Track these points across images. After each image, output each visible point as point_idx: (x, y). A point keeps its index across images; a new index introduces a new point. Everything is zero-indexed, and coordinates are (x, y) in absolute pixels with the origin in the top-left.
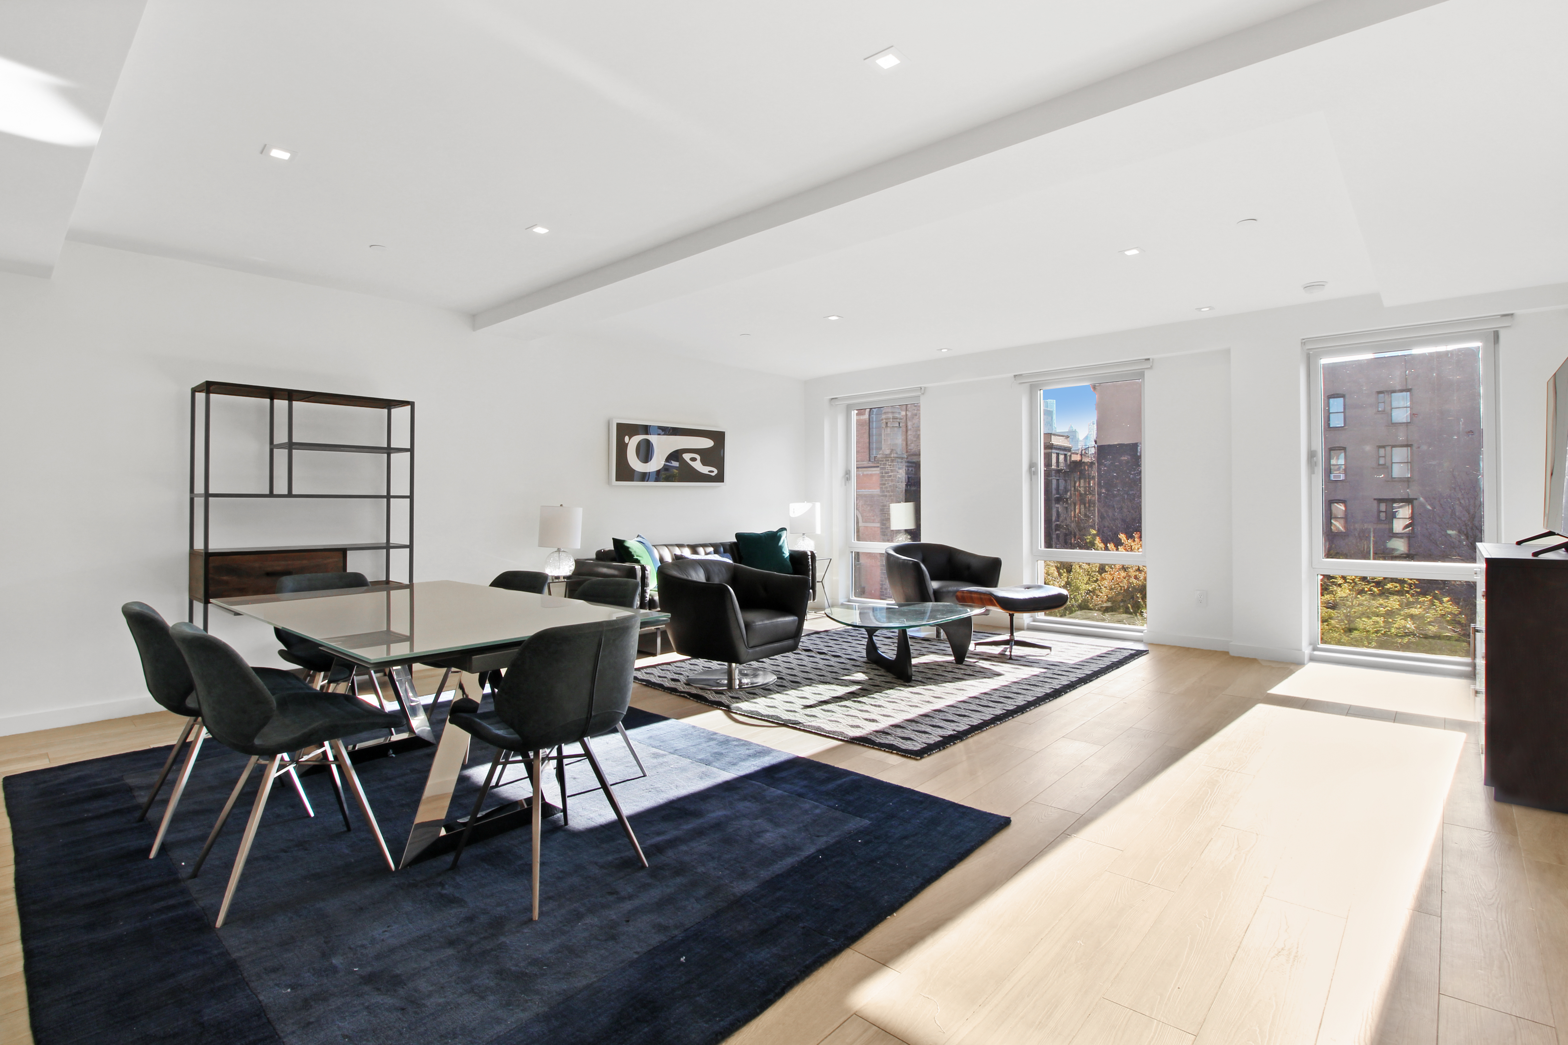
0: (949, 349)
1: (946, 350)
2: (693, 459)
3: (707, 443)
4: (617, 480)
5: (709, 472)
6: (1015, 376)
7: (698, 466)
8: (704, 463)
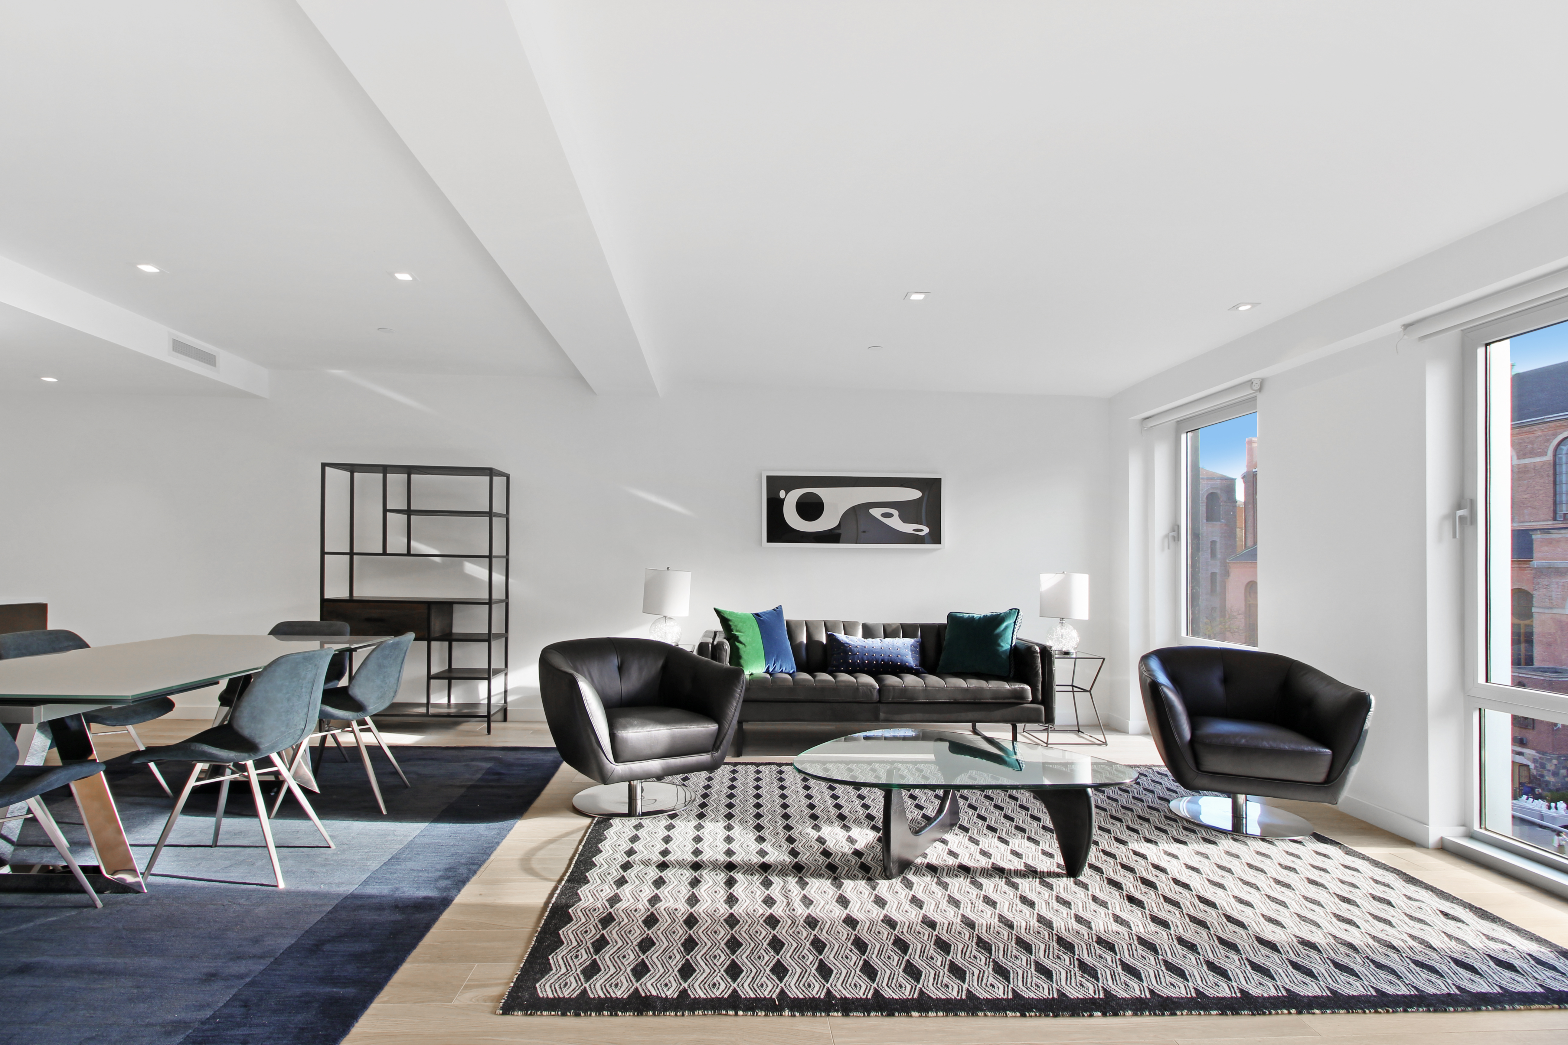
0: (1254, 305)
1: (1248, 307)
2: (889, 515)
3: (914, 494)
4: (769, 540)
5: (914, 530)
6: (1407, 326)
7: (896, 523)
8: (905, 519)
